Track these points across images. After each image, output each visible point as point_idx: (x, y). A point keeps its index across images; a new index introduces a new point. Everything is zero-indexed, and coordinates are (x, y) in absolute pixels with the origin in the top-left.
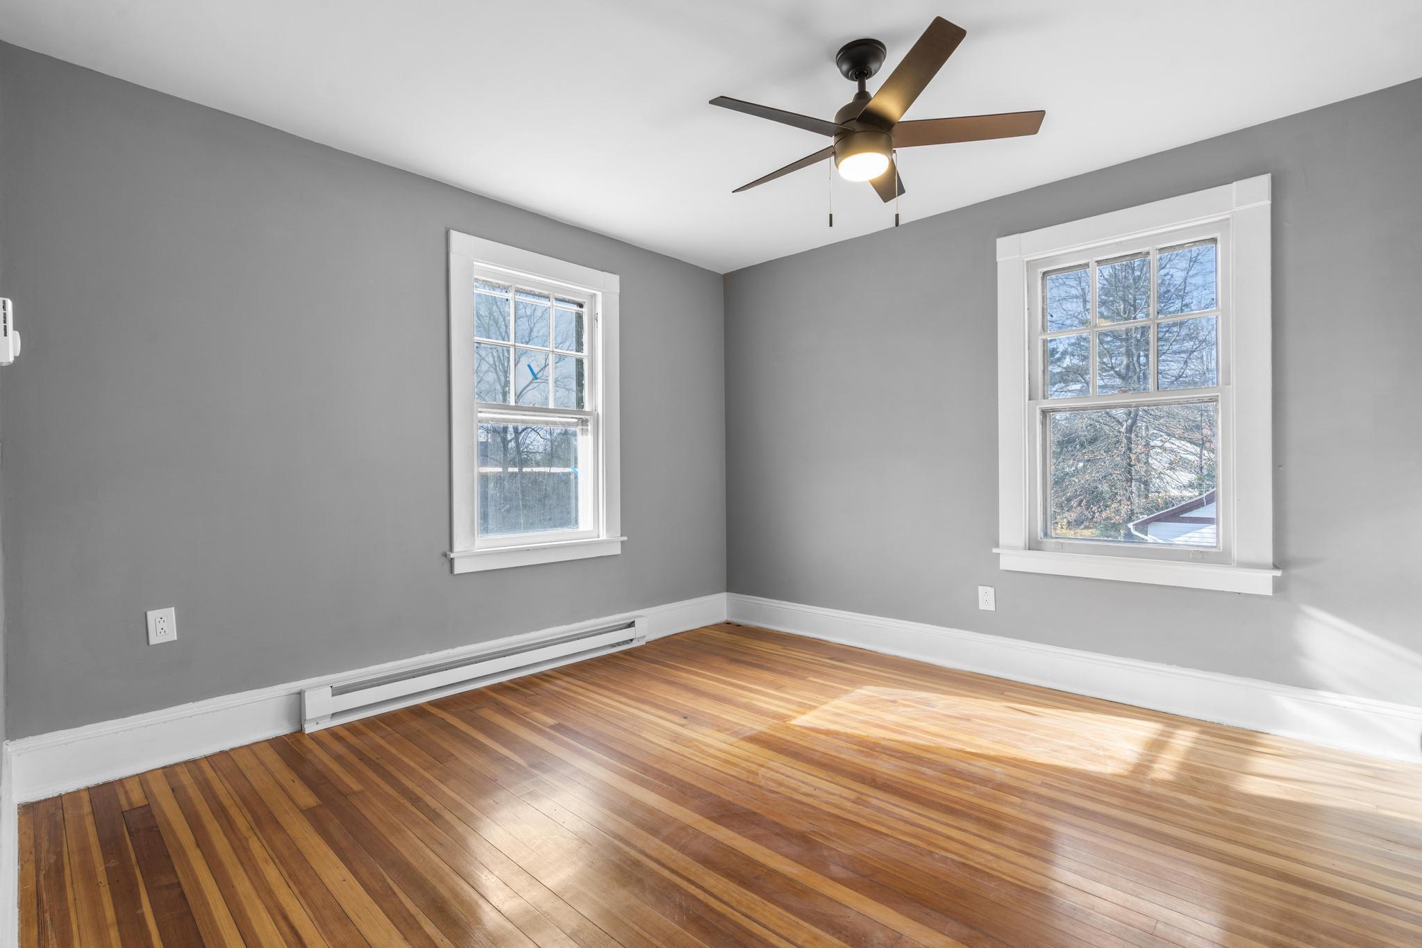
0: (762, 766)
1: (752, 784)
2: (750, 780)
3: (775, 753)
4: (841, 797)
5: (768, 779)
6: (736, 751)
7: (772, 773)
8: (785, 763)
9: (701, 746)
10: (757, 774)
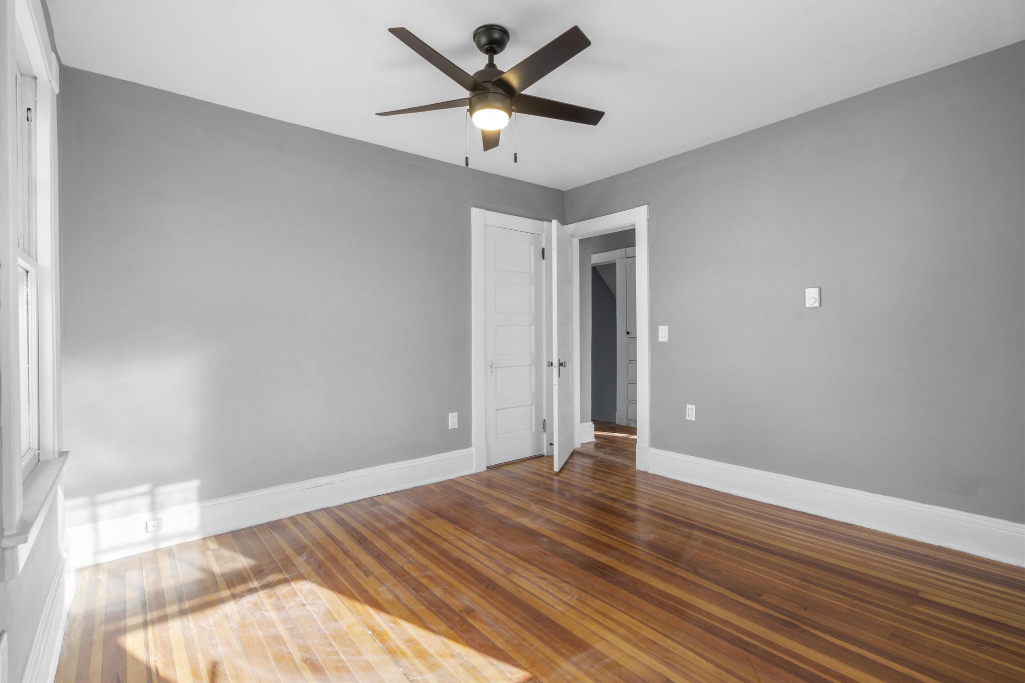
0: (572, 607)
1: (583, 591)
2: (584, 594)
3: (558, 622)
4: (520, 576)
5: (569, 594)
6: (596, 628)
7: (565, 599)
8: (552, 608)
9: (635, 640)
10: (578, 599)
